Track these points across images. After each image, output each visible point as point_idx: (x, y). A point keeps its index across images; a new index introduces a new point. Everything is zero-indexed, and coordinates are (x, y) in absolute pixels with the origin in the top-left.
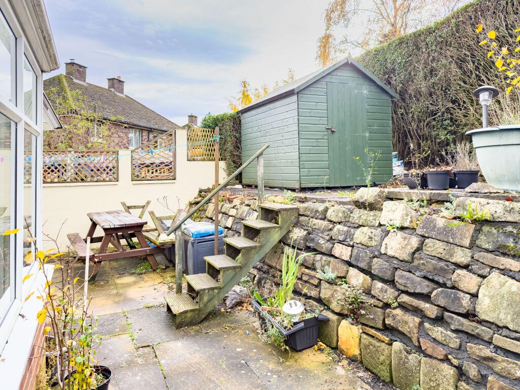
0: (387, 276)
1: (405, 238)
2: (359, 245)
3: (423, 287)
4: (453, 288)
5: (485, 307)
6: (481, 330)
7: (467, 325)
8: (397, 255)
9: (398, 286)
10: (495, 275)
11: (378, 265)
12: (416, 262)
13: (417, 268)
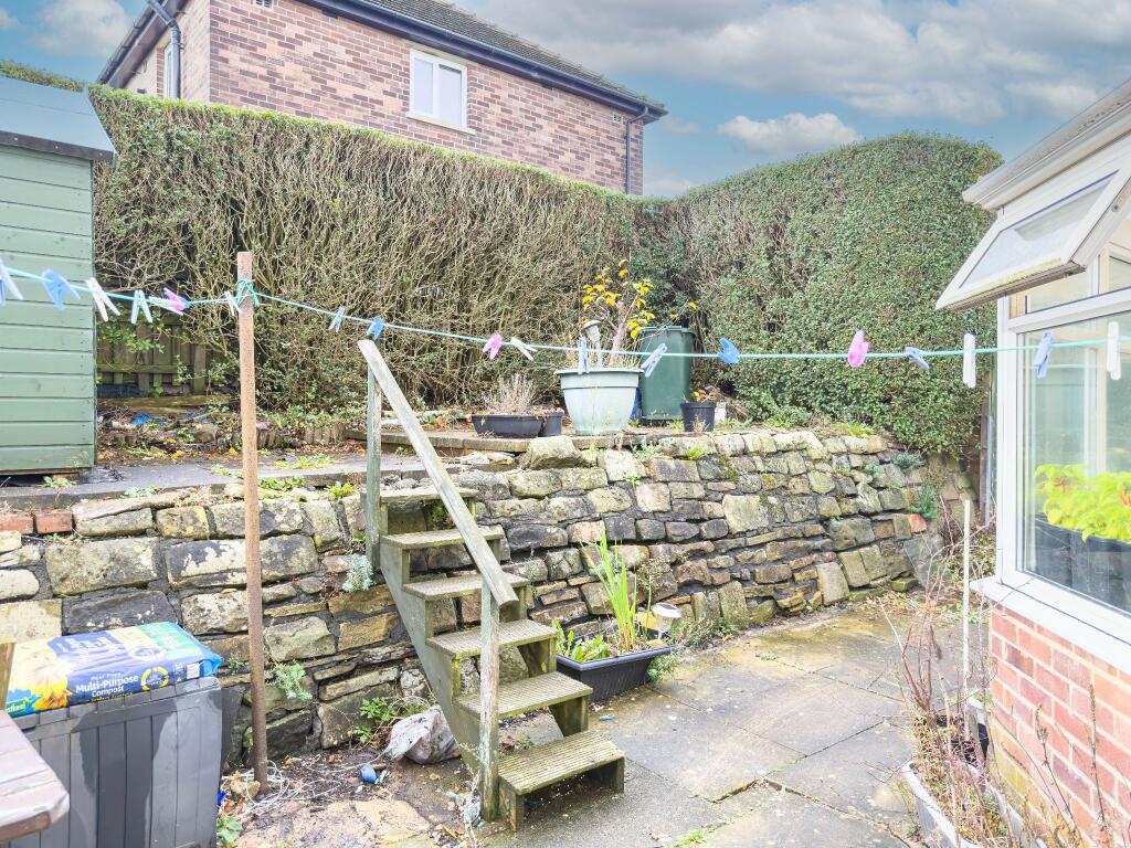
0: (662, 536)
1: (653, 488)
2: (611, 514)
3: (693, 530)
4: (710, 519)
5: (735, 524)
6: (741, 541)
7: (732, 543)
8: (660, 508)
9: (675, 538)
10: (727, 496)
11: (647, 528)
12: (676, 509)
13: (678, 514)
